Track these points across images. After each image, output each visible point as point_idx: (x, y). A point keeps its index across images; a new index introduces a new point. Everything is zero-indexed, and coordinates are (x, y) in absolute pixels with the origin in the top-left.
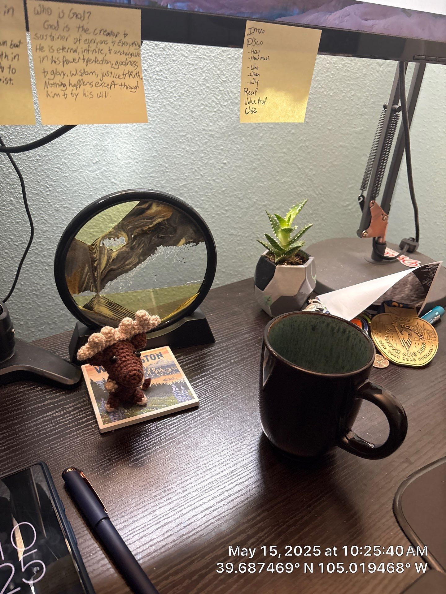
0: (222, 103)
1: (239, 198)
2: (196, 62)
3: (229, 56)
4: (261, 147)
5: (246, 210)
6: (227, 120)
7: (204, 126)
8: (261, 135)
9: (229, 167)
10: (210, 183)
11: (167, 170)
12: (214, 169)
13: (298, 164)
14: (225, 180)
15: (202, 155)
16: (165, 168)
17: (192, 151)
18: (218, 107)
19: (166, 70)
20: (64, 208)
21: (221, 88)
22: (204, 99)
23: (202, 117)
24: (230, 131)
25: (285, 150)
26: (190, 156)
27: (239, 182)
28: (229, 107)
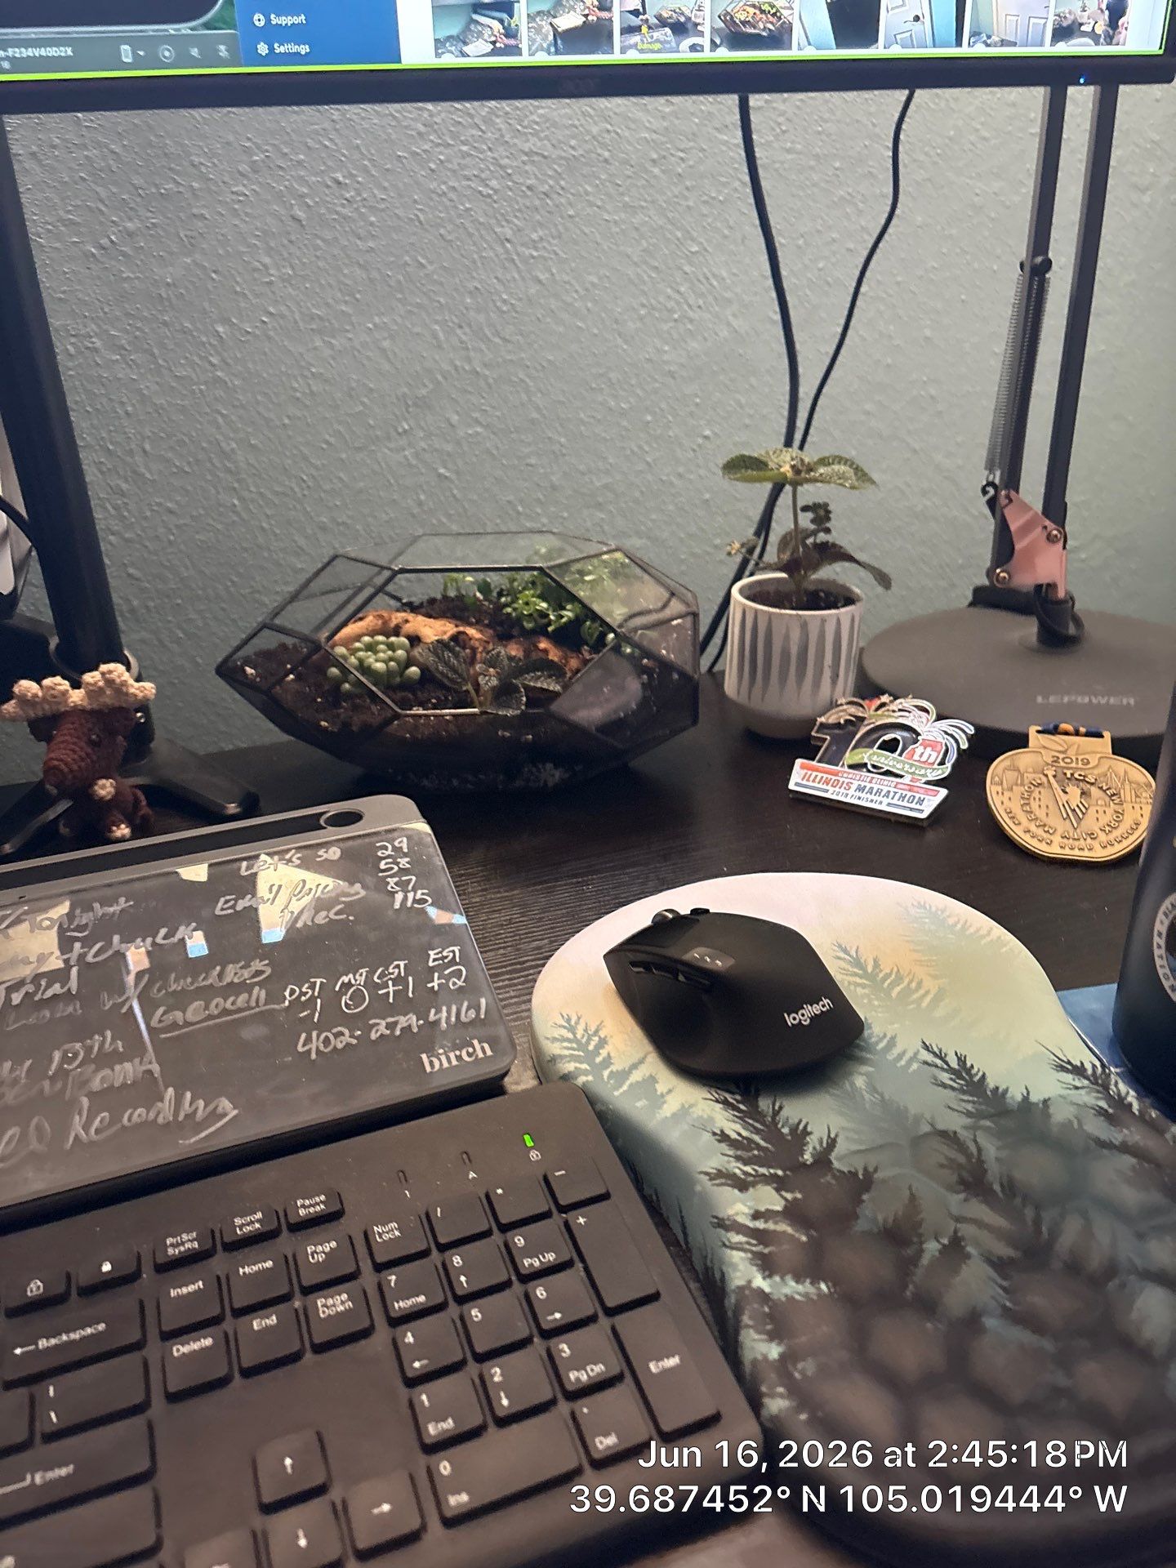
0: (691, 301)
2: (623, 216)
3: (705, 198)
6: (705, 339)
7: (648, 353)
9: (718, 447)
10: (671, 483)
11: (564, 451)
12: (678, 449)
13: (910, 441)
14: (708, 475)
15: (649, 418)
16: (558, 446)
17: (623, 409)
18: (680, 309)
19: (553, 237)
20: (338, 524)
21: (687, 268)
22: (645, 293)
23: (646, 334)
24: (716, 364)
25: (868, 407)
26: (618, 419)
28: (711, 309)
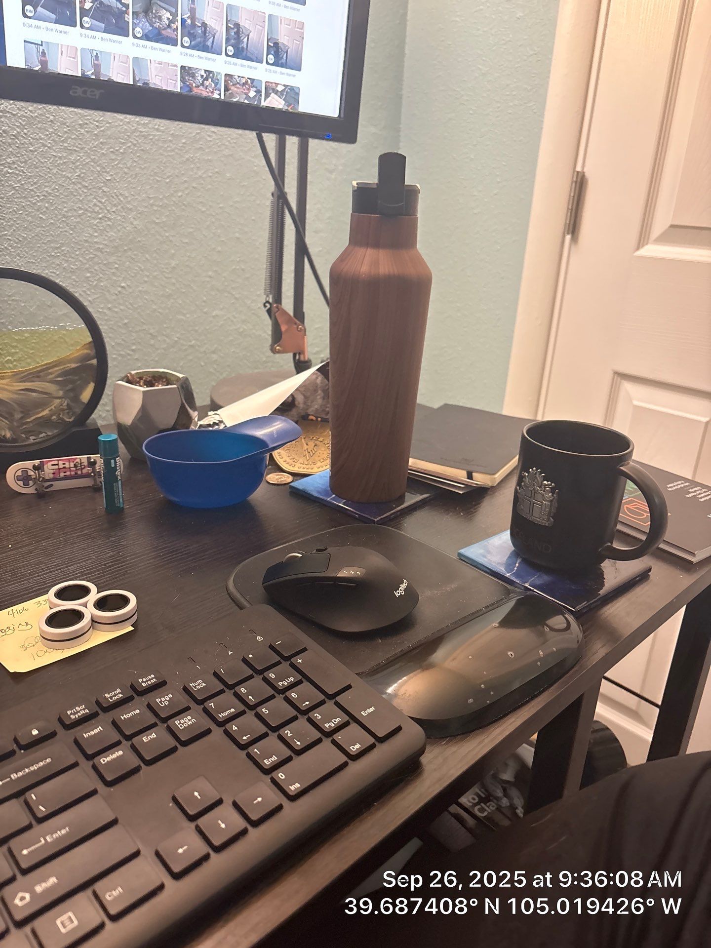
0: (108, 208)
1: (151, 334)
2: (65, 154)
3: (112, 150)
4: (174, 268)
5: (163, 351)
6: (119, 231)
8: (173, 251)
9: (131, 293)
12: (107, 294)
13: (234, 293)
14: (126, 309)
15: (88, 275)
17: (72, 268)
18: (102, 212)
21: (105, 189)
22: (81, 201)
23: (83, 225)
24: (126, 245)
25: (210, 273)
26: (70, 275)
27: (148, 312)
28: (121, 214)
